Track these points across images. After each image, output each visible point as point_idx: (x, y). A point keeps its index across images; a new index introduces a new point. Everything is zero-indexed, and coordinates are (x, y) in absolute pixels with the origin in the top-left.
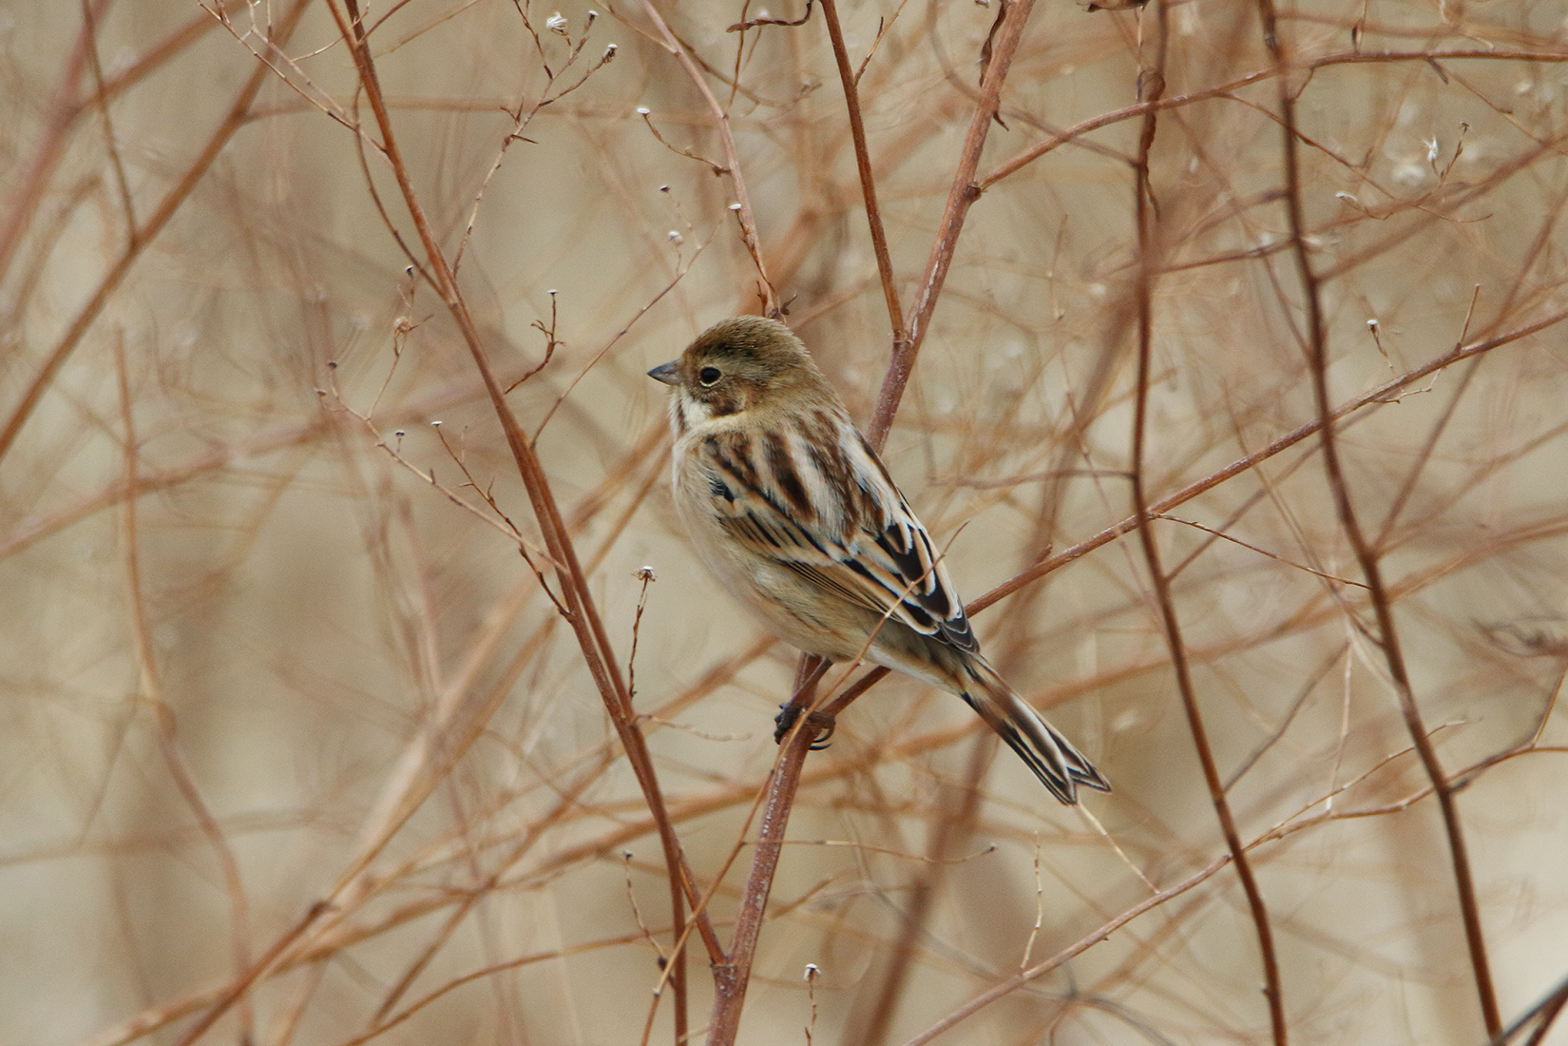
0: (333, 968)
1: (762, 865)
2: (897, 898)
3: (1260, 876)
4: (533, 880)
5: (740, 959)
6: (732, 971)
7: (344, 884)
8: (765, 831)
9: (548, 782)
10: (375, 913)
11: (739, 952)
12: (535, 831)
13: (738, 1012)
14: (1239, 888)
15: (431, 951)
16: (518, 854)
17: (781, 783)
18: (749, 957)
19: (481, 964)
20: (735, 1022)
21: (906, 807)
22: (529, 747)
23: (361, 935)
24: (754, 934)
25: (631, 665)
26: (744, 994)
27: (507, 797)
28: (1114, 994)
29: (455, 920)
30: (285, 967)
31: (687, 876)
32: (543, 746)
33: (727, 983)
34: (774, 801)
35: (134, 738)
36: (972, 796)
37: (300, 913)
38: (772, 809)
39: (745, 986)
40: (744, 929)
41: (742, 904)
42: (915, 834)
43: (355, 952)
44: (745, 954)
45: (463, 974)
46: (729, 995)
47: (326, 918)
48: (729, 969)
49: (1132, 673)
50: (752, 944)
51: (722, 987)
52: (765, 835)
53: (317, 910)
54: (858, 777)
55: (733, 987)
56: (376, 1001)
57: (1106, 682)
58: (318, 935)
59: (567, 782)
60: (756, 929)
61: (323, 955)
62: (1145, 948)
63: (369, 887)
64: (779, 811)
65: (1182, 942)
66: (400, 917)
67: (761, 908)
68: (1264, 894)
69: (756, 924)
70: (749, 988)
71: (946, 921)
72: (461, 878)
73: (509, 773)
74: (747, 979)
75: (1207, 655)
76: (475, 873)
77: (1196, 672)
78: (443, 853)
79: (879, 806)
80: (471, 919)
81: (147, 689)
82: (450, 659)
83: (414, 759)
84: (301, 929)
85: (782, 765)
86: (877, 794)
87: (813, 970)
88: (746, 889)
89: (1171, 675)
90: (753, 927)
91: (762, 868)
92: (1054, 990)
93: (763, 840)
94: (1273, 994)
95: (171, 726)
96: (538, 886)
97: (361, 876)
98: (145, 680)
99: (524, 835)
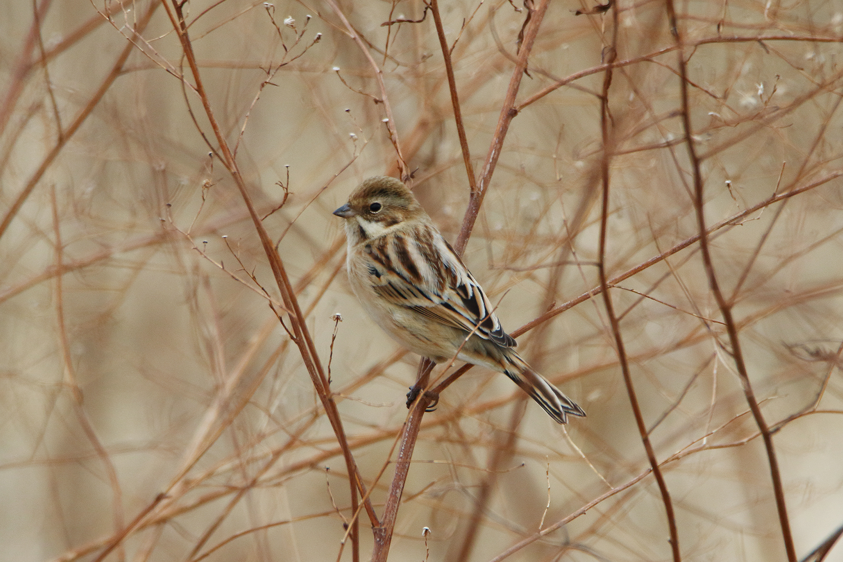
0: (168, 528)
1: (399, 474)
2: (472, 491)
3: (666, 477)
4: (275, 481)
5: (388, 524)
6: (383, 530)
7: (175, 483)
8: (401, 456)
9: (283, 429)
10: (191, 498)
11: (387, 520)
12: (277, 454)
13: (386, 554)
14: (655, 484)
15: (221, 519)
16: (268, 466)
17: (410, 430)
18: (392, 524)
20: (385, 558)
21: (476, 442)
22: (273, 410)
23: (183, 510)
24: (395, 511)
25: (329, 366)
26: (390, 544)
27: (261, 437)
28: (587, 542)
29: (234, 503)
30: (143, 527)
31: (359, 480)
32: (280, 408)
33: (381, 537)
34: (406, 439)
35: (61, 403)
36: (513, 437)
37: (151, 500)
38: (405, 443)
39: (391, 539)
40: (390, 508)
41: (389, 495)
42: (482, 456)
43: (179, 519)
44: (390, 521)
45: (238, 533)
46: (382, 544)
47: (164, 502)
49: (597, 369)
50: (394, 516)
51: (378, 540)
52: (401, 458)
53: (159, 498)
54: (450, 425)
55: (384, 539)
56: (191, 546)
57: (583, 374)
58: (160, 511)
59: (293, 429)
61: (163, 521)
62: (604, 517)
63: (187, 485)
64: (409, 445)
65: (624, 514)
66: (204, 501)
67: (399, 497)
68: (669, 489)
69: (396, 505)
70: (392, 541)
71: (498, 504)
72: (238, 480)
73: (263, 423)
74: (391, 535)
75: (637, 359)
76: (245, 476)
77: (632, 368)
78: (227, 466)
79: (463, 441)
80: (243, 502)
81: (68, 378)
82: (231, 360)
83: (211, 416)
84: (151, 508)
85: (410, 420)
86: (461, 434)
87: (427, 530)
88: (391, 487)
89: (620, 370)
90: (395, 507)
91: (400, 476)
92: (557, 540)
93: (400, 460)
94: (674, 543)
95: (81, 398)
96: (279, 485)
97: (183, 479)
98: (66, 372)
99: (271, 456)
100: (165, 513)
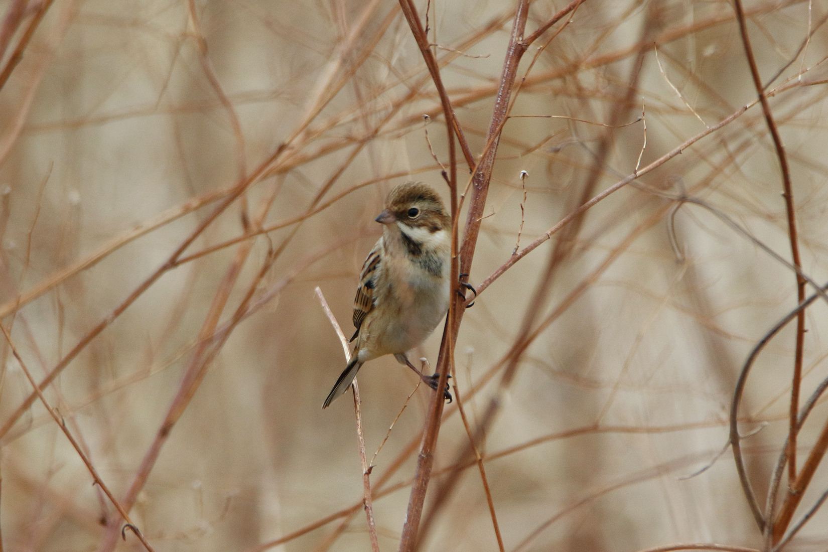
0: (289, 177)
1: (497, 120)
4: (396, 132)
5: (486, 169)
6: (482, 175)
7: (297, 134)
8: (499, 101)
9: (403, 82)
10: (312, 148)
11: (485, 166)
12: (398, 106)
13: (484, 198)
15: (342, 170)
16: (388, 118)
17: (507, 76)
18: (490, 169)
19: (370, 177)
20: (483, 203)
21: (594, 94)
22: (394, 62)
23: (305, 160)
24: (493, 156)
25: (427, 14)
26: (488, 188)
27: (382, 89)
29: (355, 154)
30: (265, 177)
31: (457, 126)
32: (400, 60)
33: (479, 182)
34: (503, 85)
36: (632, 91)
37: (273, 149)
39: (489, 183)
40: (488, 154)
41: (486, 140)
42: (599, 109)
43: (301, 169)
44: (488, 166)
45: (359, 184)
46: (480, 188)
47: (286, 153)
48: (479, 175)
49: (712, 24)
50: (492, 162)
51: (476, 184)
52: (498, 103)
53: (282, 148)
54: (568, 78)
55: (482, 184)
56: (312, 195)
58: (283, 159)
59: (413, 81)
60: (494, 153)
61: (284, 171)
62: (718, 170)
63: (309, 135)
64: (506, 90)
66: (324, 151)
67: (496, 143)
69: (494, 151)
70: (490, 186)
72: (359, 131)
73: (383, 74)
74: (489, 180)
76: (367, 127)
78: (350, 117)
79: (581, 94)
80: (365, 150)
81: (192, 27)
82: (354, 12)
83: (333, 67)
84: (274, 157)
85: (507, 66)
87: (524, 174)
88: (488, 132)
90: (492, 152)
93: (497, 106)
94: (788, 197)
95: (205, 48)
96: (399, 136)
97: (305, 130)
98: (191, 22)
99: (391, 109)
100: (288, 162)
